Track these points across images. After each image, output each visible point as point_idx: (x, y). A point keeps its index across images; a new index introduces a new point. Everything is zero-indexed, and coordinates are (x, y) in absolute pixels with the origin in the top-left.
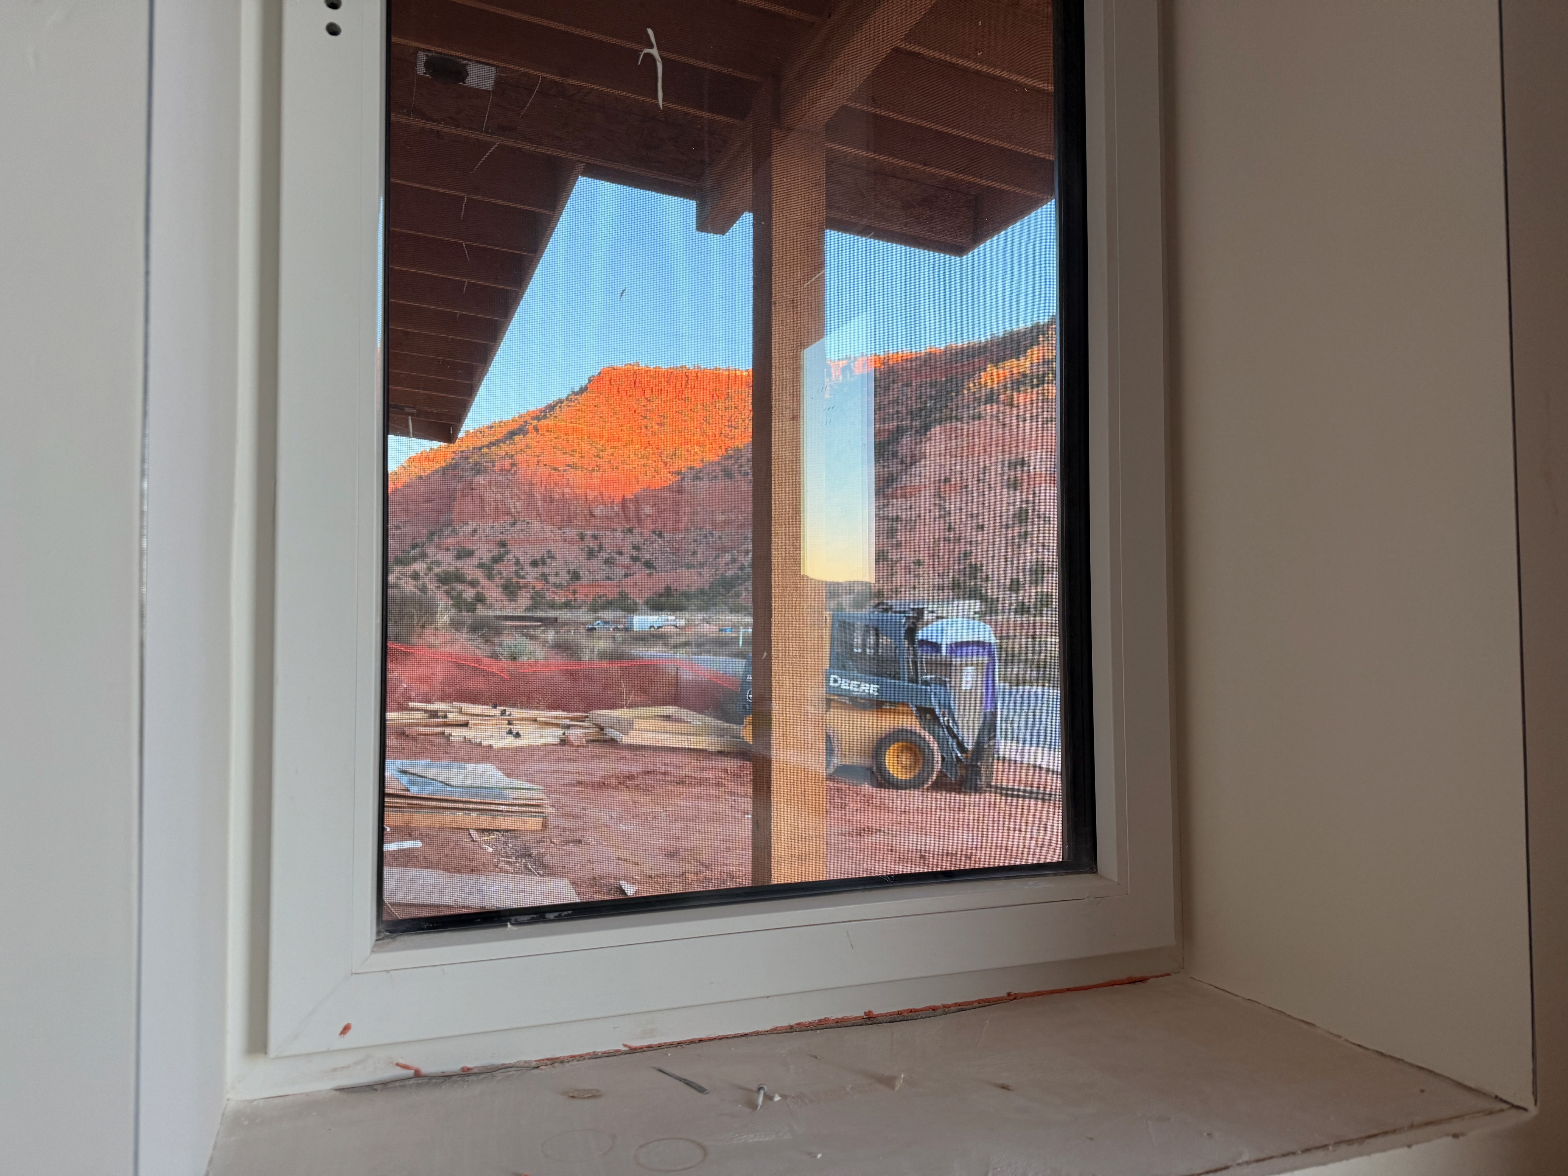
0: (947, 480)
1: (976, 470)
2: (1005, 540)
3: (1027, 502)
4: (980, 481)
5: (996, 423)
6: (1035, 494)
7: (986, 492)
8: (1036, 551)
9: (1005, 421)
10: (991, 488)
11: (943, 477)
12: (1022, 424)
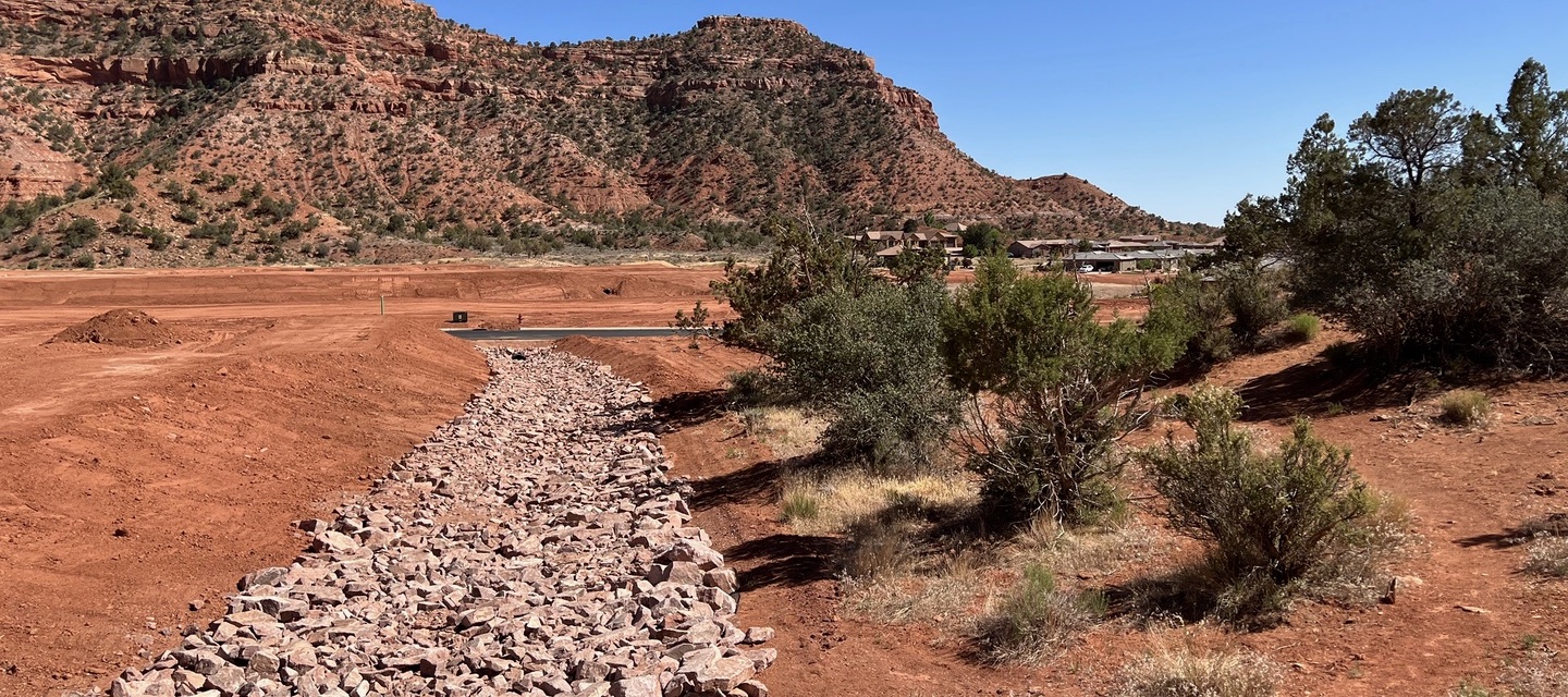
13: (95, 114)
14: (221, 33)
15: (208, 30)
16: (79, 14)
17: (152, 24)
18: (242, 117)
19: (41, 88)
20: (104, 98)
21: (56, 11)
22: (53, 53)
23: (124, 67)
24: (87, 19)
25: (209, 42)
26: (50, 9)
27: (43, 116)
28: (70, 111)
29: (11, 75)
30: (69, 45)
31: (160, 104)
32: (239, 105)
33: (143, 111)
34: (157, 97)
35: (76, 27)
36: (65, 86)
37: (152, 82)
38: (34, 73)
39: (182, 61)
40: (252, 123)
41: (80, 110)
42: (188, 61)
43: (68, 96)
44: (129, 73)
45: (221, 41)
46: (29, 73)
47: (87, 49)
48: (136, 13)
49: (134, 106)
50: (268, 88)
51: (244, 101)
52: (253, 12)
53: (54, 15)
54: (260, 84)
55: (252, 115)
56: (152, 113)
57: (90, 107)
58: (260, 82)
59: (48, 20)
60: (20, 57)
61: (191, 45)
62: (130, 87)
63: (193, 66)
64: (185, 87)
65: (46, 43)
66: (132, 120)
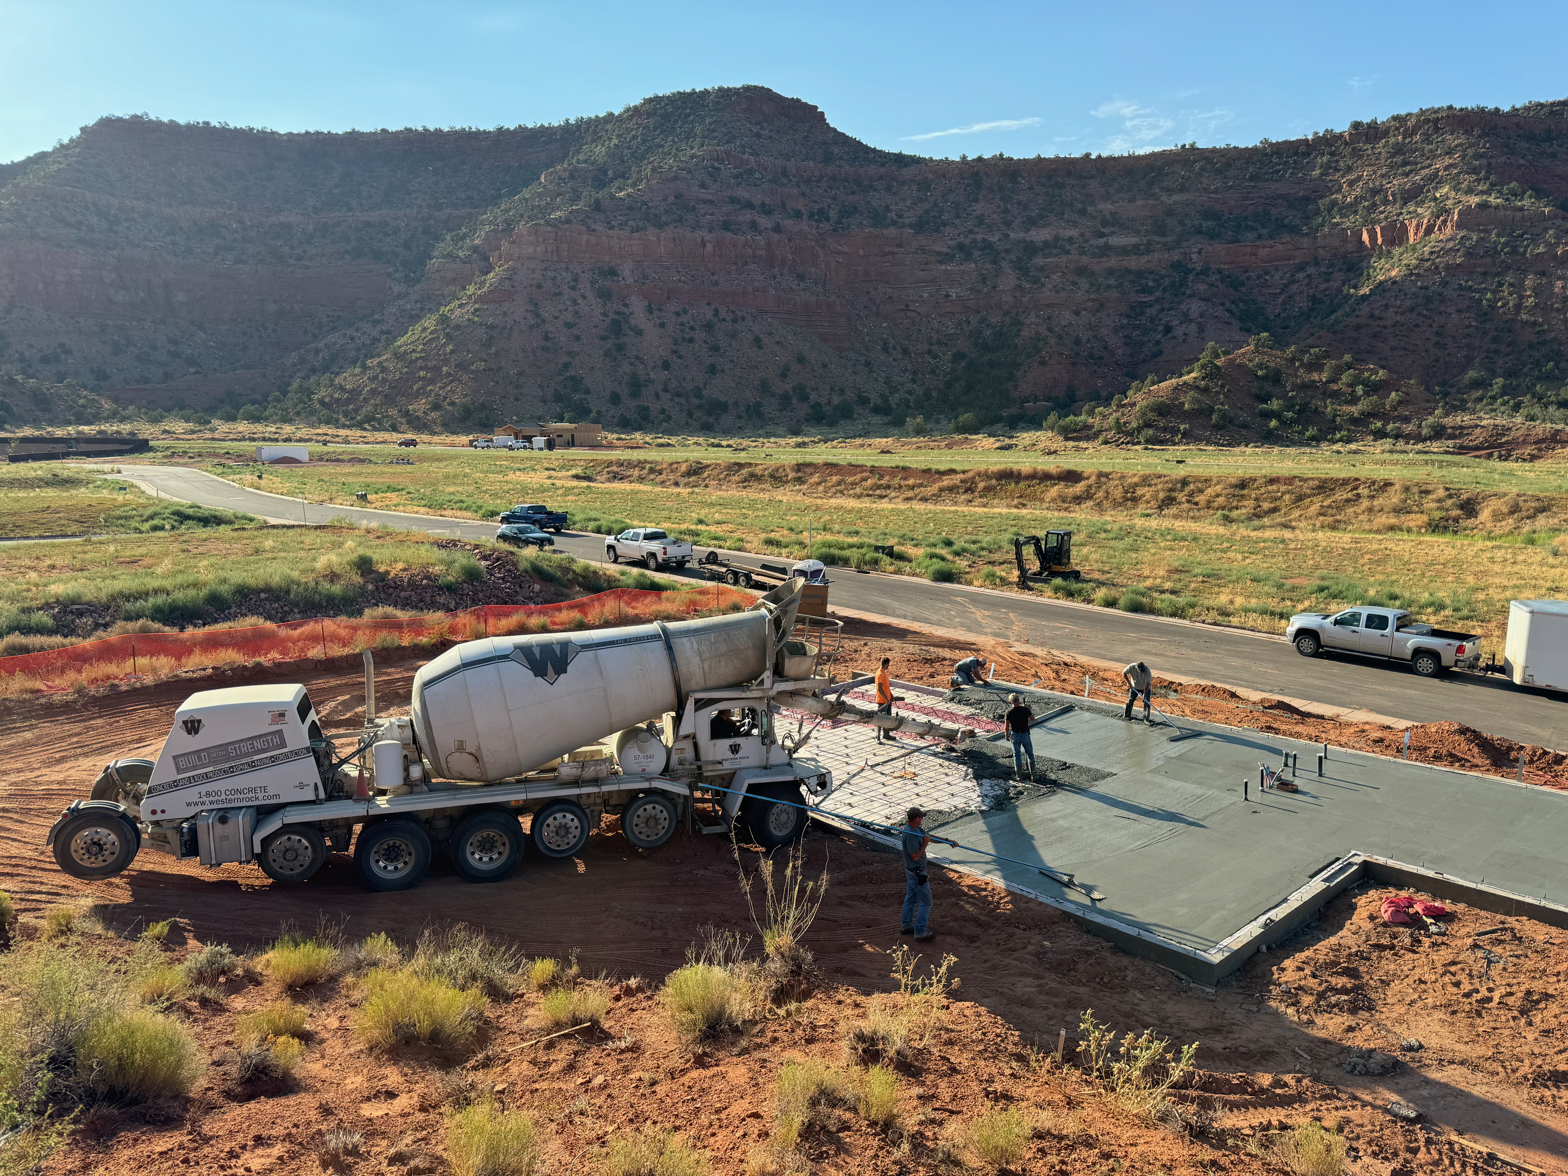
0: (539, 286)
1: (569, 277)
2: (602, 352)
3: (618, 313)
4: (573, 288)
5: (584, 228)
6: (626, 305)
7: (580, 301)
8: (631, 364)
9: (593, 226)
10: (584, 297)
11: (534, 282)
12: (610, 232)
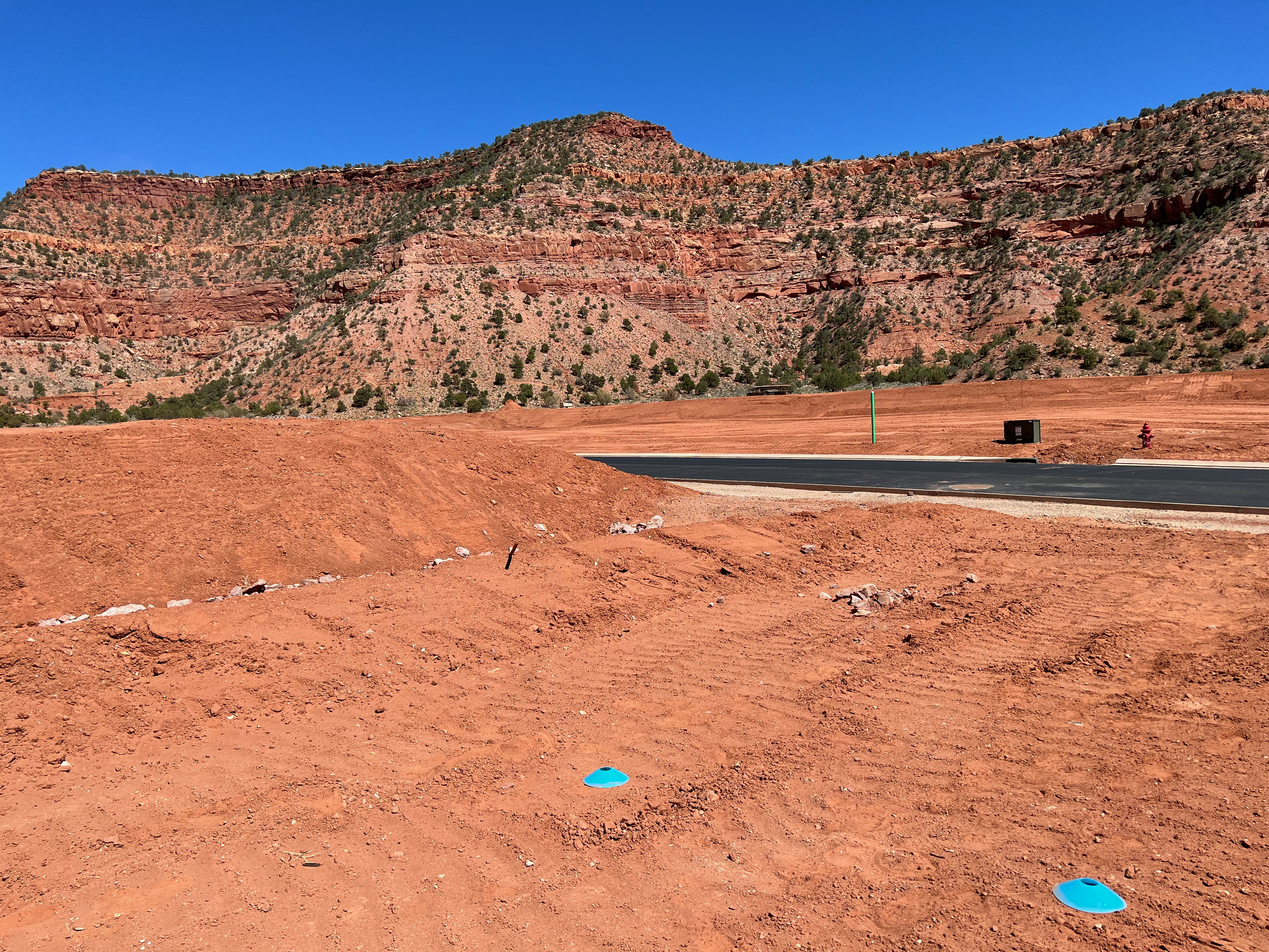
13: (1101, 260)
14: (1218, 163)
15: (1204, 164)
16: (1093, 176)
17: (1153, 171)
18: (1228, 239)
19: (1059, 244)
20: (1109, 244)
21: (1075, 178)
22: (1069, 213)
23: (1126, 214)
24: (1099, 179)
25: (1205, 175)
26: (1069, 177)
27: (1058, 268)
28: (1081, 260)
29: (1037, 238)
30: (1083, 205)
31: (1156, 242)
32: (1225, 228)
33: (1141, 250)
34: (1154, 236)
35: (1091, 188)
36: (1077, 240)
37: (1150, 222)
38: (1054, 233)
39: (1178, 197)
40: (1237, 244)
41: (1089, 257)
42: (1183, 196)
43: (1080, 247)
44: (1131, 218)
45: (1215, 173)
46: (1050, 234)
47: (1097, 204)
48: (1140, 165)
49: (1134, 247)
50: (1257, 207)
51: (1232, 224)
52: (1250, 137)
53: (1073, 182)
54: (1249, 204)
55: (1238, 235)
56: (1149, 250)
57: (1097, 254)
58: (1248, 203)
59: (1067, 186)
60: (1043, 222)
61: (1188, 181)
62: (1131, 231)
63: (1187, 201)
64: (1179, 222)
65: (1065, 206)
66: (1130, 260)
